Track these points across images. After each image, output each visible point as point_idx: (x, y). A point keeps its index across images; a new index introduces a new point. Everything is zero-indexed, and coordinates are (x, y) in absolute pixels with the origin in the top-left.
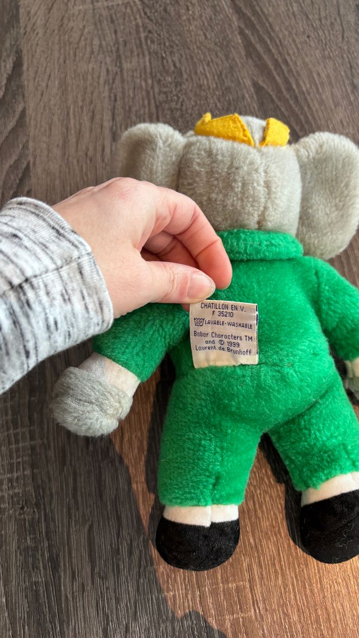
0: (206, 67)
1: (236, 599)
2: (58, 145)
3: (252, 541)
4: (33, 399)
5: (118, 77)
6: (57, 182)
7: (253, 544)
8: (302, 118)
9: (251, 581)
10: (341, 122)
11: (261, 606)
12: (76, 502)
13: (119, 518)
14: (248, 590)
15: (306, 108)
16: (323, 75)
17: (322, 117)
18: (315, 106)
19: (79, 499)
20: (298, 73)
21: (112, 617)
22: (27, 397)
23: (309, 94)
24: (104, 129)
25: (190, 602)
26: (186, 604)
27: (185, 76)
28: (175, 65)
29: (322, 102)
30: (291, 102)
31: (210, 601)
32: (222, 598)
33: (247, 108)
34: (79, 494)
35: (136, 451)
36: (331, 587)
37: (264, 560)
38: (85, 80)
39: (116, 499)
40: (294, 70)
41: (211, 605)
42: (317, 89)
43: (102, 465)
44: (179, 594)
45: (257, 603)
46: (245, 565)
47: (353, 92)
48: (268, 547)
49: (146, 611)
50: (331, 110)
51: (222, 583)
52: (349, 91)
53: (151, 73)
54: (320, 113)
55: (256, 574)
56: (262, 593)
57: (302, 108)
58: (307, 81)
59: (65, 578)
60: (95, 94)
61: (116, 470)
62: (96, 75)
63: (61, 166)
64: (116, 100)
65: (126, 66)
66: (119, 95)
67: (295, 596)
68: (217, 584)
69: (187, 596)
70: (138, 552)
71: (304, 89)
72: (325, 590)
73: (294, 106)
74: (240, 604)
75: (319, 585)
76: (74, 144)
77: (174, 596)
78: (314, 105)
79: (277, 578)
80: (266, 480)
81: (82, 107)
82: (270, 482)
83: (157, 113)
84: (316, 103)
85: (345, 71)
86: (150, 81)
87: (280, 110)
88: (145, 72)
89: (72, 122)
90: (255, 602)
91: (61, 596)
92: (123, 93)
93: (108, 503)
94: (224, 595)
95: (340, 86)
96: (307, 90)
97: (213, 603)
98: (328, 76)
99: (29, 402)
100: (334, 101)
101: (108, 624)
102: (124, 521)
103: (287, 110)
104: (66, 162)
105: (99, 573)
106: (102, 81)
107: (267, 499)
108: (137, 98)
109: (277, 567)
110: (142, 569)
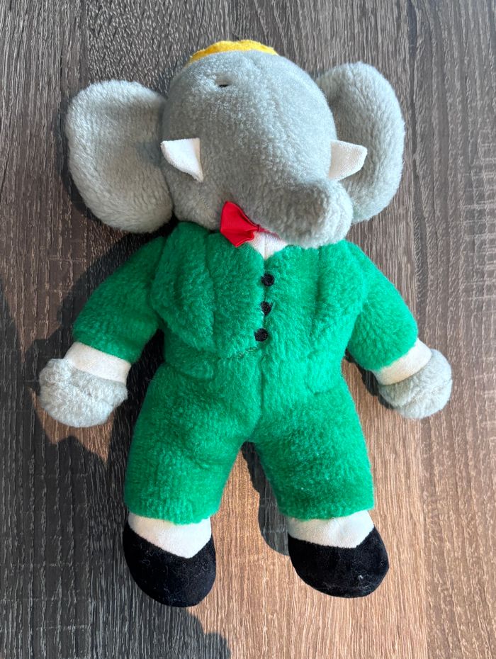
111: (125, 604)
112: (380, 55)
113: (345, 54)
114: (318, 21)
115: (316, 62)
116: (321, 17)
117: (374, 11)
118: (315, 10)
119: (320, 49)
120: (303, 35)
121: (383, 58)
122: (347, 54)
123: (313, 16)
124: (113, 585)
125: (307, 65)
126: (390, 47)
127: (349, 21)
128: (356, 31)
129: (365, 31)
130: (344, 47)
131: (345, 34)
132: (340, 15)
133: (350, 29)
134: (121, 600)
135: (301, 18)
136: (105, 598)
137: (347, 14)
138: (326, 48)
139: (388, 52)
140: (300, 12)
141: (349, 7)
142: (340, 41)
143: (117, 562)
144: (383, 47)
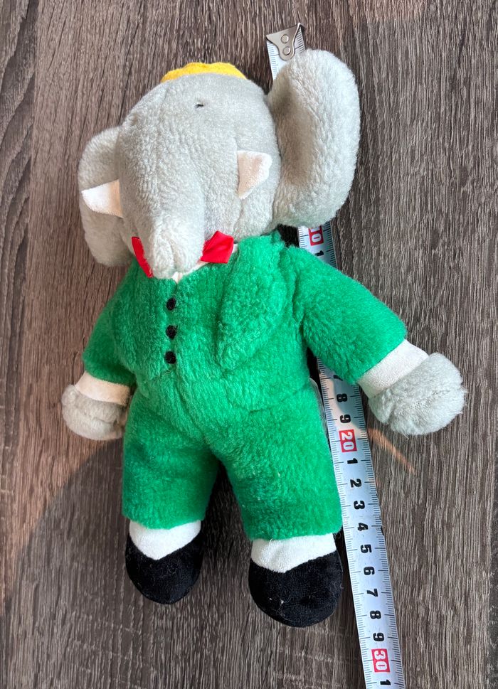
0: (249, 23)
2: (61, 138)
4: (7, 448)
5: (139, 33)
6: (54, 193)
10: (413, 151)
12: (29, 559)
13: (59, 589)
16: (413, 58)
17: (387, 137)
19: (32, 558)
20: (375, 45)
21: (43, 668)
22: (3, 445)
23: (380, 92)
24: (110, 119)
27: (220, 39)
28: (210, 18)
29: (394, 109)
34: (32, 553)
35: (82, 532)
37: (169, 679)
38: (101, 35)
39: (59, 570)
40: (371, 42)
42: (395, 86)
43: (53, 535)
44: (95, 675)
46: (153, 676)
47: (448, 97)
48: (175, 669)
49: (68, 675)
50: (405, 126)
51: (131, 682)
52: (443, 93)
53: (178, 31)
54: (386, 130)
58: (384, 66)
59: (14, 620)
60: (110, 60)
61: (63, 544)
62: (114, 28)
63: (60, 169)
64: (130, 73)
65: (152, 14)
66: (136, 64)
68: (126, 680)
69: (100, 679)
70: (69, 624)
71: (376, 80)
76: (77, 139)
77: (91, 674)
78: (382, 114)
80: (189, 607)
81: (92, 80)
82: (192, 610)
84: (385, 108)
85: (450, 50)
86: (174, 45)
88: (172, 26)
89: (79, 103)
91: (9, 633)
92: (141, 62)
93: (53, 571)
96: (379, 84)
98: (420, 60)
99: (4, 450)
100: (413, 109)
101: (39, 672)
102: (63, 592)
104: (66, 164)
105: (39, 628)
106: (119, 40)
107: (186, 625)
108: (155, 71)
110: (70, 640)
111: (178, 682)
112: (471, 134)
113: (427, 140)
114: (397, 103)
115: (391, 152)
116: (401, 99)
117: (468, 81)
118: (394, 92)
119: (397, 137)
120: (379, 123)
121: (475, 138)
122: (429, 139)
123: (392, 100)
124: (170, 662)
125: (381, 157)
126: (486, 123)
127: (434, 99)
128: (442, 110)
129: (454, 107)
130: (426, 131)
131: (429, 115)
132: (423, 94)
133: (436, 108)
134: (176, 678)
135: (378, 105)
136: (164, 671)
137: (432, 92)
138: (404, 135)
139: (482, 129)
140: (378, 98)
141: (435, 82)
142: (422, 124)
143: (174, 642)
144: (475, 124)
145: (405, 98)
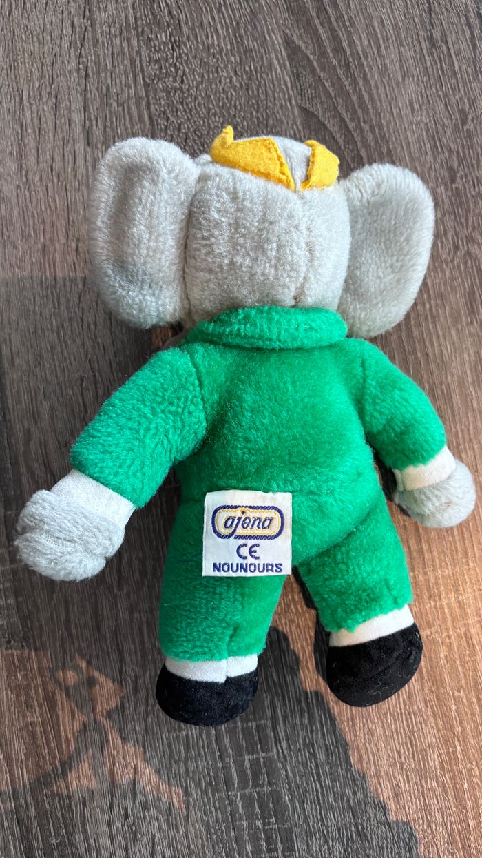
0: (215, 13)
1: (257, 738)
2: (11, 154)
3: (275, 676)
4: (9, 513)
5: (89, 35)
6: (15, 212)
7: (276, 680)
8: (354, 98)
9: (274, 720)
10: (411, 104)
11: (284, 745)
12: (70, 635)
13: (120, 653)
14: (269, 729)
15: (361, 82)
16: (388, 24)
17: (383, 96)
18: (375, 77)
19: (74, 632)
20: (350, 19)
21: (118, 758)
22: (3, 511)
23: (366, 57)
24: (73, 125)
25: (205, 742)
26: (201, 744)
27: (186, 31)
28: (170, 13)
29: (384, 71)
30: (340, 72)
31: (227, 741)
32: (241, 737)
33: (276, 83)
34: (73, 625)
35: (137, 574)
36: (364, 726)
37: (289, 697)
38: (42, 43)
39: (116, 631)
40: (346, 17)
41: (228, 746)
42: (379, 48)
43: (98, 593)
44: (192, 734)
45: (280, 743)
46: (267, 703)
47: (430, 53)
48: (294, 683)
49: (156, 752)
50: (398, 83)
52: (425, 51)
53: (136, 28)
54: (381, 90)
55: (279, 711)
56: (285, 731)
57: (355, 81)
58: (364, 36)
59: (64, 717)
60: (58, 65)
61: (115, 598)
62: (56, 33)
63: (18, 186)
64: (87, 76)
65: (100, 16)
66: (92, 66)
67: (324, 735)
70: (144, 690)
71: (359, 48)
72: (357, 729)
73: (343, 78)
74: (260, 743)
75: (351, 723)
76: (34, 151)
77: (187, 736)
78: (373, 77)
79: (302, 717)
80: (292, 607)
81: (40, 89)
82: (297, 609)
83: (147, 96)
84: (375, 70)
85: (421, 16)
86: (135, 43)
87: (323, 85)
88: (128, 26)
89: (28, 114)
90: (278, 741)
91: (60, 736)
92: (98, 63)
93: (108, 635)
94: (243, 735)
95: (412, 42)
96: (363, 51)
97: (230, 743)
98: (396, 26)
99: (5, 517)
100: (401, 67)
101: (114, 765)
102: (126, 655)
103: (333, 85)
104: (25, 179)
105: (102, 712)
106: (65, 45)
107: (294, 629)
108: (117, 70)
109: (304, 705)
110: (149, 708)
111: (300, 695)
112: (460, 81)
113: (421, 92)
114: (385, 66)
115: (391, 108)
116: (388, 61)
117: (444, 39)
118: (380, 56)
119: (393, 94)
120: (373, 84)
121: (464, 83)
122: (423, 91)
123: (379, 63)
124: (285, 677)
125: (382, 114)
126: (469, 70)
127: (418, 56)
128: (428, 65)
129: (438, 61)
130: (418, 84)
131: (417, 71)
132: (408, 53)
133: (422, 64)
134: (296, 692)
135: (367, 69)
136: (280, 691)
137: (415, 50)
138: (400, 91)
139: (468, 76)
140: (365, 63)
141: (415, 43)
142: (413, 80)
143: (284, 653)
144: (461, 72)
145: (391, 59)
